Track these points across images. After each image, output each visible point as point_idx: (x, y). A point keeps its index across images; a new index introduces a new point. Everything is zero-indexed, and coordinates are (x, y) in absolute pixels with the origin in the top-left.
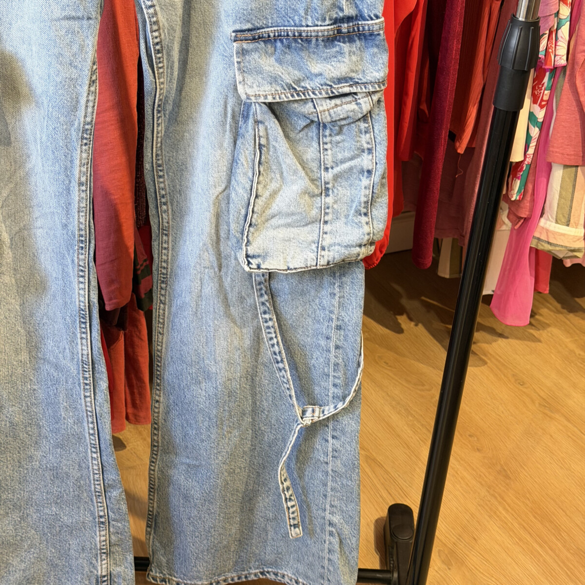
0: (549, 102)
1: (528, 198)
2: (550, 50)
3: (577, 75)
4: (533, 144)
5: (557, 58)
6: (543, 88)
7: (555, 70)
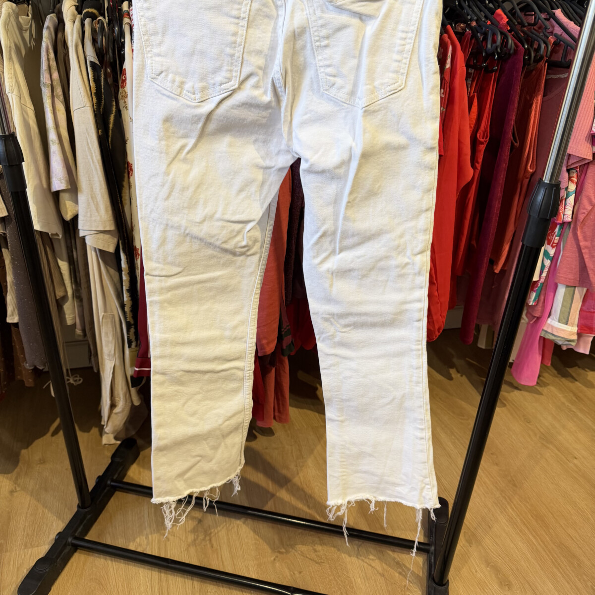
0: (558, 244)
1: (541, 304)
2: (561, 211)
3: (578, 228)
4: (546, 270)
5: (565, 216)
6: (555, 235)
7: (563, 224)
